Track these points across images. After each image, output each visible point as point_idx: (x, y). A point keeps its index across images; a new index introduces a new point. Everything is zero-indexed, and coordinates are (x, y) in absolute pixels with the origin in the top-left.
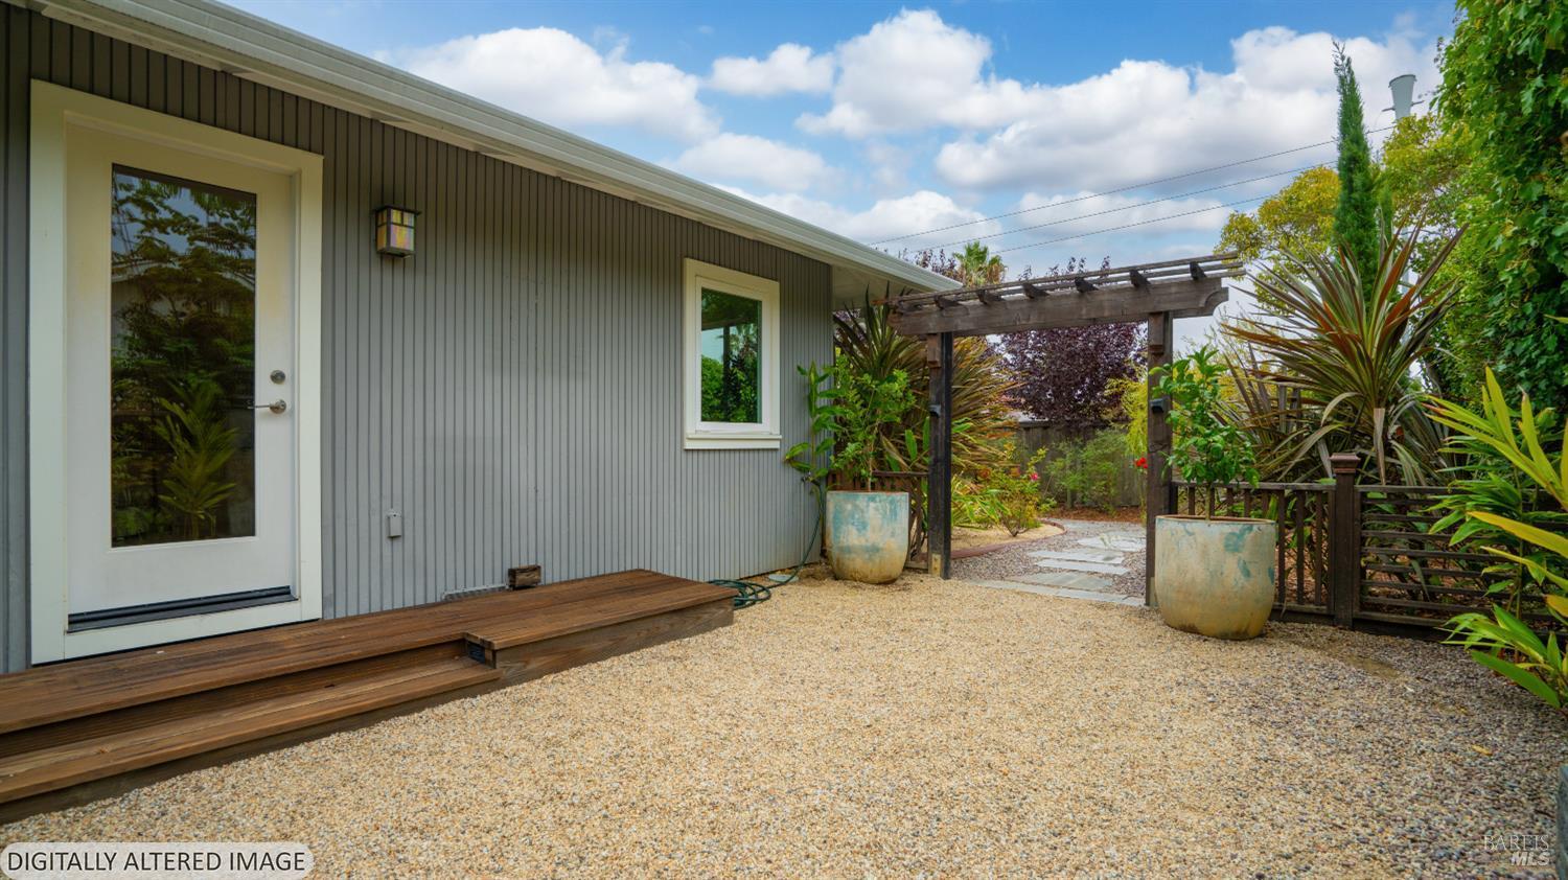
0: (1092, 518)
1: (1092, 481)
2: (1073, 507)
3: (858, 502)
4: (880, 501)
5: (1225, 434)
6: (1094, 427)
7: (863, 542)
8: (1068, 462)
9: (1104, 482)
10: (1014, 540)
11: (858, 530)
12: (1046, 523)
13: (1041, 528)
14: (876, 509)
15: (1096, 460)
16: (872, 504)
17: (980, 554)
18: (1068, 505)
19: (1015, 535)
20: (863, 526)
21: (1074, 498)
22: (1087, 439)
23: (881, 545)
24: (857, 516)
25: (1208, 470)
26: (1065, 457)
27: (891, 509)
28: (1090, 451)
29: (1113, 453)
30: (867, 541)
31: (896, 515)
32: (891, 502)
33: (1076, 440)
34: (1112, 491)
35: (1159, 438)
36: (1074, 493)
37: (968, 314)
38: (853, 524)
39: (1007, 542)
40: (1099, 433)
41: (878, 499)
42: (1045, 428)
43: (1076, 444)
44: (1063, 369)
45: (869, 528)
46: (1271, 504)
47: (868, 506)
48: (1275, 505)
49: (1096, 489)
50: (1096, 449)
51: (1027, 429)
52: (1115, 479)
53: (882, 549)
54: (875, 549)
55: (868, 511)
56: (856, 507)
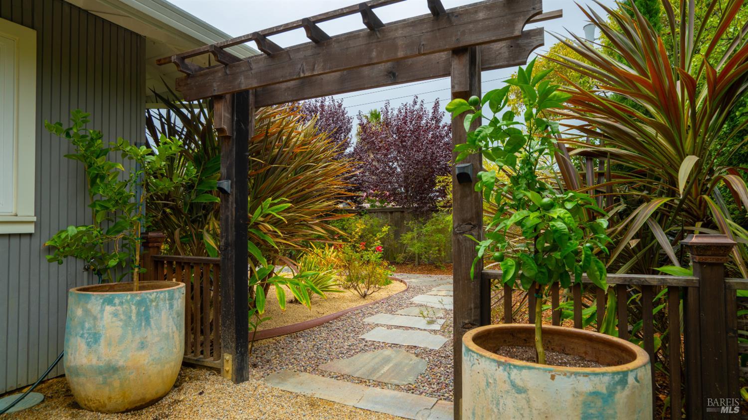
0: (430, 271)
1: (430, 247)
2: (419, 264)
3: (89, 306)
4: (121, 303)
5: (569, 206)
6: (432, 211)
7: (94, 361)
8: (415, 234)
9: (437, 248)
10: (363, 303)
11: (88, 344)
12: (396, 280)
13: (392, 285)
14: (115, 315)
15: (432, 232)
16: (108, 309)
17: (320, 324)
18: (416, 263)
19: (364, 296)
20: (95, 338)
21: (420, 258)
22: (428, 219)
23: (121, 363)
24: (87, 325)
25: (539, 265)
26: (412, 231)
27: (138, 313)
28: (429, 227)
29: (444, 228)
30: (99, 358)
31: (148, 319)
32: (139, 304)
33: (420, 219)
34: (443, 254)
35: (468, 215)
36: (420, 256)
37: (251, 69)
38: (82, 336)
39: (354, 305)
40: (434, 215)
41: (117, 301)
42: (403, 212)
43: (420, 222)
44: (411, 171)
45: (102, 341)
46: (608, 305)
47: (102, 311)
48: (614, 305)
49: (433, 252)
50: (433, 225)
51: (391, 213)
52: (445, 246)
53: (123, 368)
54: (112, 369)
55: (102, 318)
56: (87, 312)
